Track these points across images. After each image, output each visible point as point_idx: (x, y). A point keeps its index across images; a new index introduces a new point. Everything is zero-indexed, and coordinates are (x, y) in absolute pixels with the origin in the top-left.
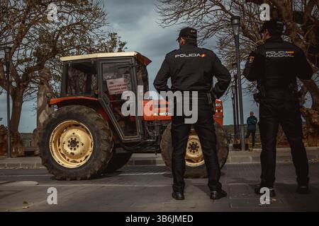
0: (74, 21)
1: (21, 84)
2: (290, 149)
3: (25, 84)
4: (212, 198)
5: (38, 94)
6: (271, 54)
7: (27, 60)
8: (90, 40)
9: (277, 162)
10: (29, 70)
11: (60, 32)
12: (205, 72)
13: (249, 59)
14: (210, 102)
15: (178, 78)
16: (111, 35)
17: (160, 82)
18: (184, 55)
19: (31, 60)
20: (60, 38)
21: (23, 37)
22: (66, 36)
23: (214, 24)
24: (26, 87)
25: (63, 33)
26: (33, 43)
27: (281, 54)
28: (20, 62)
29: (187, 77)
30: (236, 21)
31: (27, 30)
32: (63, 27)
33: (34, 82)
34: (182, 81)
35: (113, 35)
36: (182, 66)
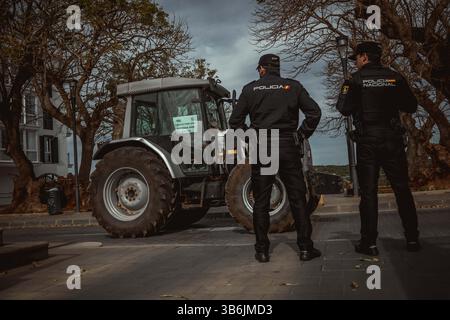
0: (153, 47)
1: (92, 124)
2: (393, 195)
3: (96, 123)
4: (301, 259)
5: (113, 135)
6: (369, 83)
7: (98, 95)
8: (173, 69)
9: (379, 211)
10: (100, 107)
11: (137, 59)
12: (289, 108)
13: (343, 89)
14: (297, 143)
15: (258, 115)
16: (198, 62)
17: (236, 120)
18: (264, 87)
19: (103, 94)
20: (137, 67)
21: (92, 67)
22: (144, 65)
23: (319, 45)
24: (97, 126)
25: (141, 61)
26: (104, 74)
27: (380, 83)
28: (90, 97)
29: (268, 114)
30: (343, 42)
31: (97, 59)
32: (140, 54)
33: (107, 121)
34: (263, 118)
35: (200, 62)
36: (261, 101)
